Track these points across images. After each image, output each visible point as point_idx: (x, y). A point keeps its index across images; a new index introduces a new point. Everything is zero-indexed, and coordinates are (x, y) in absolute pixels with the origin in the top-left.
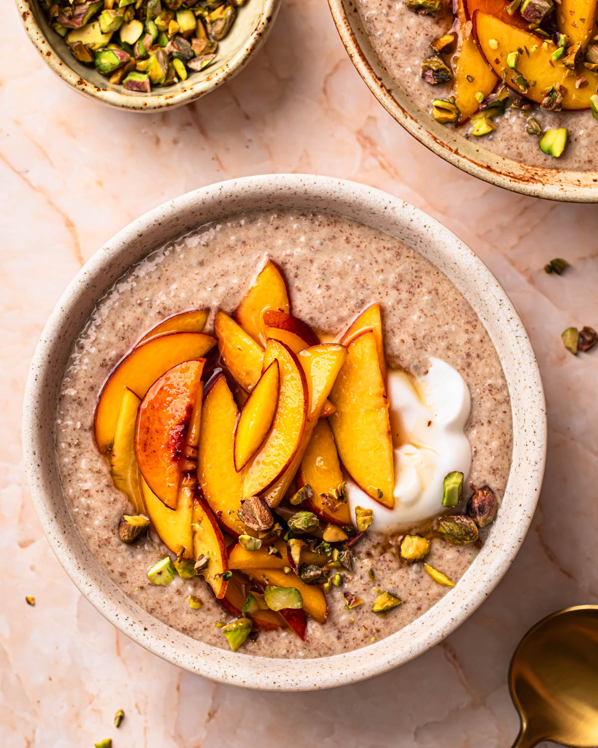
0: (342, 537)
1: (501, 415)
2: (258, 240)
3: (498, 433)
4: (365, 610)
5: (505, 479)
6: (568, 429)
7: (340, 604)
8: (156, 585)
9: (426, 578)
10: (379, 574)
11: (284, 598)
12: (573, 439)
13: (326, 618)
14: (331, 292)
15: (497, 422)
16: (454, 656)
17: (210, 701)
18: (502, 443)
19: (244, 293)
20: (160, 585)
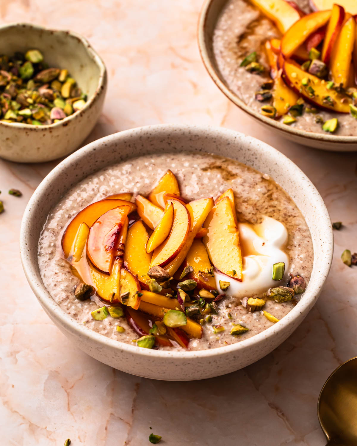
0: (211, 296)
1: (306, 242)
2: (162, 164)
3: (305, 251)
4: (226, 334)
5: (310, 272)
7: (210, 330)
8: (96, 320)
9: (264, 318)
10: (234, 316)
11: (175, 317)
13: (202, 336)
14: (204, 186)
15: (304, 245)
16: (283, 414)
18: (308, 255)
19: (153, 187)
20: (98, 320)
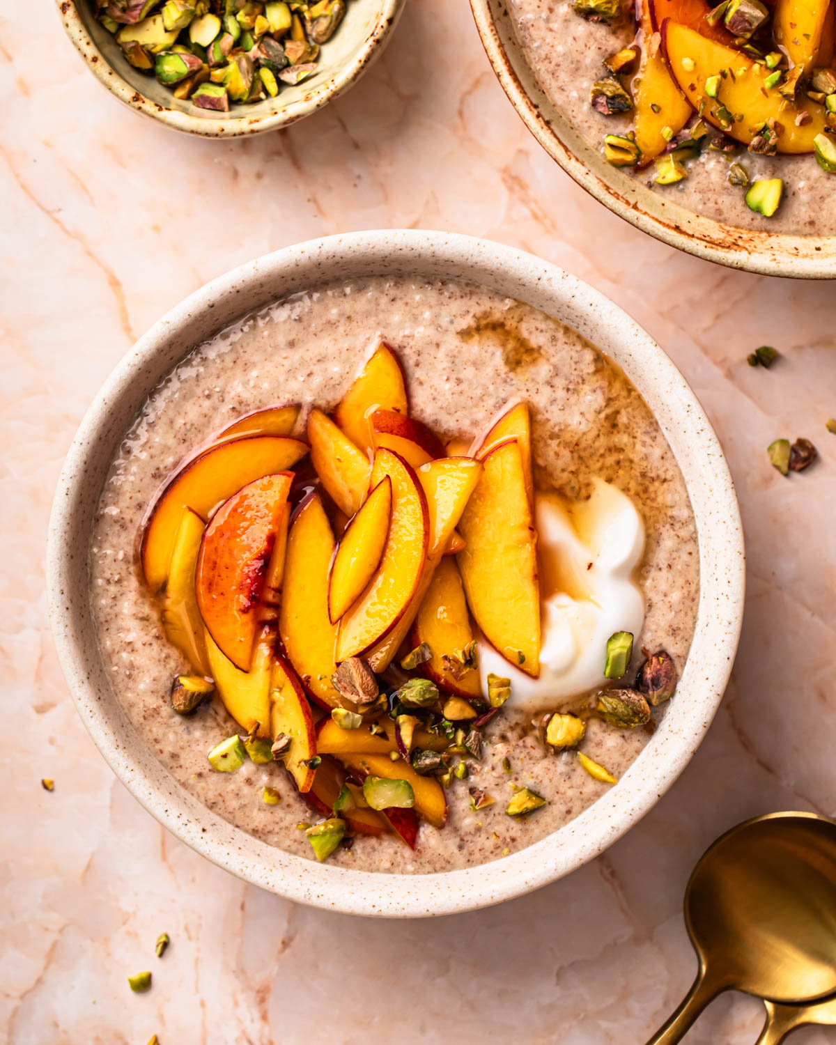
0: (469, 713)
1: (685, 557)
2: (367, 314)
3: (680, 581)
4: (497, 813)
5: (688, 641)
6: (773, 574)
7: (463, 802)
8: (219, 772)
9: (580, 771)
10: (517, 765)
11: (389, 793)
12: (779, 588)
13: (445, 822)
14: (463, 387)
15: (679, 567)
16: (613, 873)
17: (285, 925)
18: (686, 595)
19: (347, 386)
20: (225, 772)
